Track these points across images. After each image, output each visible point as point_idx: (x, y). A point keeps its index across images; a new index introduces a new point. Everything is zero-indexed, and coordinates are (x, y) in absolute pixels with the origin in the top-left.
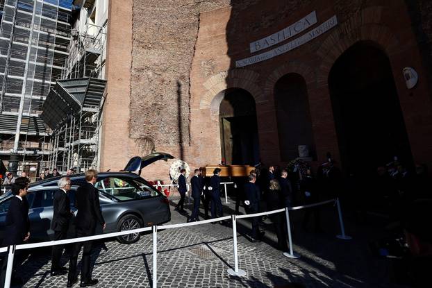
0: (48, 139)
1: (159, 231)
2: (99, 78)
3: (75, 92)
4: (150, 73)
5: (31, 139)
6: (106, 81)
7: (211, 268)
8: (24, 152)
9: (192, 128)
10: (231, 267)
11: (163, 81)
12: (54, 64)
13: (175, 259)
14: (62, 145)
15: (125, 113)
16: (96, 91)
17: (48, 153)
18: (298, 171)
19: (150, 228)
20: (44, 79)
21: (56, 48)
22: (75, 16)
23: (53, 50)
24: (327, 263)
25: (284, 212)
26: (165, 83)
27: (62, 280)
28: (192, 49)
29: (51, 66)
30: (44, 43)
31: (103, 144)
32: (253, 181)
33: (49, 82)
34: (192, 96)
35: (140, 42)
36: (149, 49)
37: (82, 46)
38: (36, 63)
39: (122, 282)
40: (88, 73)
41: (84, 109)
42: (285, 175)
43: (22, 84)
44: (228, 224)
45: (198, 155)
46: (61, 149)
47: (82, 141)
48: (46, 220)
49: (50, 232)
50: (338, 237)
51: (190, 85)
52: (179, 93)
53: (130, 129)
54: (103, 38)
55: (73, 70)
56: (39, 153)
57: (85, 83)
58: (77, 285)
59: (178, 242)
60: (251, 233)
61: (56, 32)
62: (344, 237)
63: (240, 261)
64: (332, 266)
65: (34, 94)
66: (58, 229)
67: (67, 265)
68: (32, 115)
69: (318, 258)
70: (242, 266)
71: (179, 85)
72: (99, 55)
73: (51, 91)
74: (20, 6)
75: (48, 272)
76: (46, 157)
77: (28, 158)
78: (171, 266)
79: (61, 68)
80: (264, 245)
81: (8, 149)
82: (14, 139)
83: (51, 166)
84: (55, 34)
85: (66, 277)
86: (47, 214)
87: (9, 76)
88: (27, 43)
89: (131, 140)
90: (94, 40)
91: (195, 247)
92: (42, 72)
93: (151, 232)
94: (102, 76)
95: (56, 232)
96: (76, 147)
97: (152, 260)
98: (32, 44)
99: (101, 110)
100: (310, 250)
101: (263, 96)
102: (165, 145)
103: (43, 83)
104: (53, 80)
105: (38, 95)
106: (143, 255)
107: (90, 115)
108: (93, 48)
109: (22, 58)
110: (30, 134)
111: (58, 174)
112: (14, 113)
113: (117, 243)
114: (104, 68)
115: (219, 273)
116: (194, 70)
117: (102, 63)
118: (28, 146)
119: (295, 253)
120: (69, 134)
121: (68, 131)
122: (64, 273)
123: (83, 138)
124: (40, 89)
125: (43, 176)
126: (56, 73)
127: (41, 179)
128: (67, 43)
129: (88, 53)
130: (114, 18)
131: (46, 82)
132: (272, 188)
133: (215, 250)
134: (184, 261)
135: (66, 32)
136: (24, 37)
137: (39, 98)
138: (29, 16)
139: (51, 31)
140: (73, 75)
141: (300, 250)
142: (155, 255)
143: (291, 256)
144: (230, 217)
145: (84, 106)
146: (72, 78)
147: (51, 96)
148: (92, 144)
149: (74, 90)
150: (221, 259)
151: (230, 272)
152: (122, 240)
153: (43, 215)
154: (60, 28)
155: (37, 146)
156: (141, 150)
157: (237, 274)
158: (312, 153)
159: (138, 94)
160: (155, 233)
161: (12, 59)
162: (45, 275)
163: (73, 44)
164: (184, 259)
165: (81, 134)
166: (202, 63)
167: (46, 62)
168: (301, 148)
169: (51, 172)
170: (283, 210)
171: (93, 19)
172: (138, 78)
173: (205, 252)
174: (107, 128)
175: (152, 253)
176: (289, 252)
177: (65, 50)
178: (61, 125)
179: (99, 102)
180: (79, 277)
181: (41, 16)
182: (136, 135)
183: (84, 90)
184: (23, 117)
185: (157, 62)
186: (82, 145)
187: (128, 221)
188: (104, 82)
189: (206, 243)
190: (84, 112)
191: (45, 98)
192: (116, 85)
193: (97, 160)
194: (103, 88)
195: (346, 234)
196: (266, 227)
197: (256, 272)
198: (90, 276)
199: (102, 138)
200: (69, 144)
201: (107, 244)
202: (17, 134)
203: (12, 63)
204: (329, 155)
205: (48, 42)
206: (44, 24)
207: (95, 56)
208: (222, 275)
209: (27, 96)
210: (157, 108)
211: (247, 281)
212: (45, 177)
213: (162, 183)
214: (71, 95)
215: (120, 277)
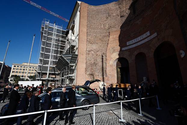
0: (58, 74)
1: (95, 106)
4: (93, 52)
5: (53, 74)
7: (113, 119)
8: (50, 79)
9: (107, 71)
10: (120, 119)
11: (97, 55)
12: (60, 49)
13: (101, 115)
14: (63, 76)
15: (84, 66)
16: (75, 58)
17: (58, 79)
18: (143, 86)
19: (92, 105)
20: (57, 54)
21: (61, 44)
22: (67, 33)
23: (60, 44)
24: (153, 118)
25: (138, 100)
27: (63, 122)
28: (107, 44)
29: (59, 50)
30: (57, 42)
31: (77, 76)
32: (128, 89)
33: (59, 55)
34: (107, 60)
35: (89, 42)
36: (92, 44)
37: (70, 43)
38: (54, 49)
39: (83, 123)
40: (72, 52)
41: (70, 64)
42: (140, 87)
43: (50, 56)
44: (119, 103)
45: (109, 80)
46: (62, 78)
47: (70, 75)
48: (58, 102)
49: (59, 106)
50: (157, 108)
51: (106, 56)
52: (102, 59)
53: (86, 71)
54: (77, 41)
55: (67, 51)
56: (55, 79)
57: (71, 55)
58: (68, 124)
59: (102, 110)
60: (127, 107)
61: (61, 38)
62: (159, 109)
63: (123, 116)
64: (155, 119)
65: (53, 59)
66: (62, 105)
67: (65, 117)
68: (53, 66)
69: (150, 116)
70: (124, 118)
71: (103, 56)
72: (76, 46)
73: (59, 58)
74: (49, 29)
75: (58, 119)
76: (57, 81)
77: (51, 81)
78: (100, 118)
79: (63, 50)
80: (131, 111)
81: (45, 78)
82: (47, 74)
83: (59, 84)
84: (61, 39)
85: (64, 121)
86: (58, 100)
87: (45, 53)
88: (51, 42)
89: (86, 75)
90: (74, 41)
91: (108, 111)
92: (56, 52)
93: (93, 106)
94: (76, 53)
95: (61, 106)
96: (68, 77)
97: (93, 116)
98: (53, 42)
99: (76, 65)
100: (148, 113)
101: (131, 60)
102: (98, 77)
103: (57, 56)
104: (60, 55)
105: (55, 59)
106: (90, 114)
107: (72, 66)
108: (73, 44)
109: (50, 47)
110: (52, 73)
111: (62, 86)
112: (47, 66)
113: (81, 110)
114: (77, 50)
115: (116, 120)
116: (108, 51)
117: (77, 49)
118: (51, 77)
119: (142, 114)
121: (65, 72)
122: (64, 120)
123: (70, 74)
124: (56, 57)
125: (56, 87)
126: (61, 52)
127: (56, 88)
128: (65, 42)
129: (72, 45)
130: (81, 34)
131: (58, 55)
132: (135, 92)
133: (115, 112)
134: (104, 116)
135: (65, 38)
136: (50, 40)
137: (55, 60)
138: (52, 33)
139: (59, 38)
140: (67, 53)
141: (144, 113)
142: (94, 114)
143: (141, 115)
144: (120, 101)
145: (70, 63)
146: (67, 54)
147: (59, 60)
148: (73, 76)
149: (67, 58)
150: (117, 116)
151: (120, 120)
152: (83, 109)
153: (56, 100)
154: (63, 37)
155: (55, 77)
156: (89, 78)
157: (122, 121)
158: (148, 80)
159: (89, 59)
160: (94, 107)
161: (46, 47)
162: (57, 120)
163: (67, 42)
164: (104, 115)
165: (69, 73)
166: (111, 49)
167: (58, 48)
168: (144, 78)
169: (59, 86)
170: (138, 99)
171: (74, 34)
172: (89, 54)
173: (111, 113)
174: (78, 71)
176: (140, 114)
177: (64, 44)
178: (63, 70)
179: (76, 62)
180: (69, 121)
181: (56, 33)
182: (88, 73)
183: (70, 58)
184: (50, 67)
185: (95, 48)
186: (70, 76)
187: (85, 102)
188: (77, 55)
189: (112, 110)
191: (57, 61)
192: (81, 56)
193: (75, 82)
194: (77, 57)
195: (160, 108)
196: (133, 105)
197: (129, 120)
198: (72, 121)
199: (76, 74)
200: (65, 76)
201: (78, 110)
202: (48, 72)
203: (46, 49)
204: (154, 80)
205: (58, 41)
206: (57, 35)
207: (74, 46)
208: (117, 121)
209: (52, 60)
210: (95, 64)
211: (126, 123)
212: (57, 87)
213: (97, 89)
214: (66, 60)
215: (82, 121)
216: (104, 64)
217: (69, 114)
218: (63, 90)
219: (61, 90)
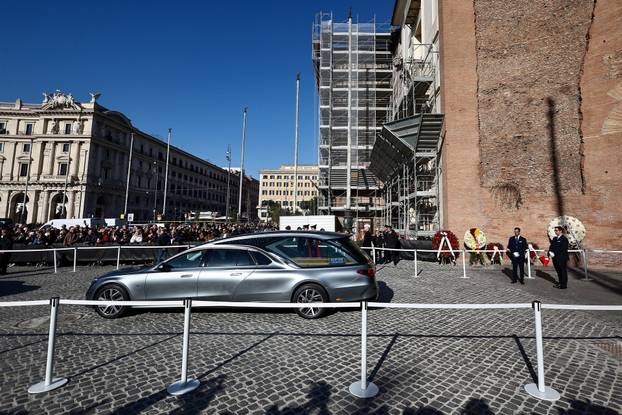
0: (379, 193)
2: (433, 113)
3: (405, 135)
4: (508, 93)
5: (363, 193)
6: (442, 116)
8: (356, 208)
9: (586, 167)
11: (530, 101)
12: (378, 106)
14: (395, 199)
15: (474, 154)
16: (432, 129)
17: (380, 208)
20: (367, 125)
21: (378, 86)
22: (396, 38)
23: (374, 89)
26: (534, 102)
28: (583, 39)
29: (374, 108)
30: (364, 83)
31: (445, 196)
33: (373, 128)
34: (585, 117)
35: (487, 51)
36: (504, 57)
37: (409, 76)
38: (358, 108)
40: (419, 109)
41: (418, 155)
43: (346, 134)
46: (395, 204)
47: (419, 193)
51: (580, 99)
53: (480, 175)
54: (435, 58)
55: (401, 108)
56: (371, 208)
57: (417, 121)
61: (375, 66)
65: (359, 144)
68: (361, 167)
72: (431, 82)
73: (378, 138)
74: (335, 46)
76: (379, 213)
77: (362, 214)
79: (386, 109)
81: (341, 205)
82: (345, 195)
84: (374, 69)
87: (333, 128)
88: (347, 86)
89: (483, 189)
90: (422, 64)
92: (365, 118)
94: (437, 110)
96: (412, 200)
98: (352, 87)
99: (439, 154)
102: (538, 194)
103: (367, 131)
104: (378, 125)
105: (363, 144)
107: (426, 161)
108: (421, 76)
109: (344, 106)
110: (360, 188)
112: (343, 168)
114: (438, 99)
116: (589, 72)
117: (436, 92)
118: (359, 202)
120: (402, 187)
121: (401, 182)
123: (419, 189)
124: (365, 137)
126: (381, 116)
128: (389, 76)
129: (416, 82)
130: (448, 26)
131: (370, 128)
135: (387, 63)
136: (342, 81)
137: (364, 147)
138: (345, 54)
139: (369, 66)
140: (401, 116)
145: (417, 151)
146: (400, 118)
147: (377, 145)
148: (432, 197)
149: (404, 133)
154: (380, 60)
155: (368, 201)
156: (499, 202)
159: (490, 126)
161: (334, 109)
163: (396, 76)
165: (416, 184)
166: (606, 58)
167: (367, 105)
171: (419, 37)
172: (490, 103)
174: (448, 176)
177: (388, 86)
178: (392, 177)
179: (436, 143)
181: (357, 52)
182: (491, 182)
183: (415, 131)
184: (352, 171)
185: (517, 74)
186: (419, 198)
188: (440, 117)
190: (418, 158)
191: (371, 147)
192: (458, 118)
193: (439, 215)
194: (440, 125)
199: (444, 188)
200: (404, 198)
202: (348, 188)
203: (335, 113)
205: (367, 80)
206: (363, 60)
207: (425, 85)
209: (354, 147)
210: (523, 142)
213: (535, 247)
214: (401, 140)
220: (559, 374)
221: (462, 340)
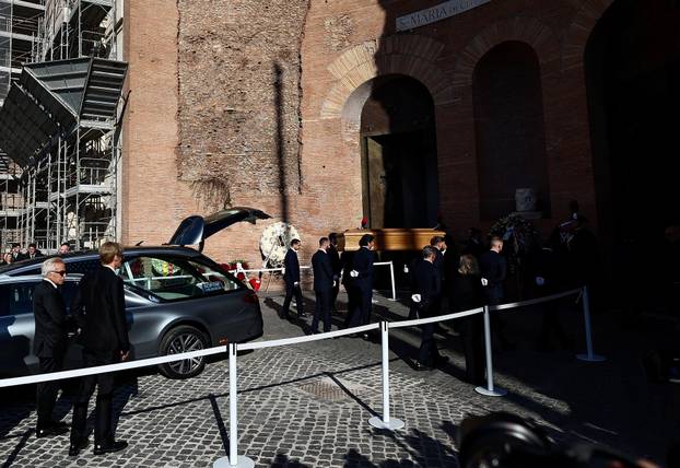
0: (13, 186)
1: (240, 353)
2: (111, 58)
3: (63, 89)
4: (218, 47)
6: (126, 65)
7: (339, 417)
9: (304, 158)
10: (375, 414)
11: (245, 62)
12: (15, 30)
13: (272, 402)
14: (42, 197)
15: (169, 131)
16: (107, 86)
17: (15, 213)
18: (511, 238)
19: (223, 349)
23: (11, 1)
24: (555, 404)
25: (481, 314)
26: (250, 66)
27: (59, 443)
29: (9, 34)
31: (125, 194)
32: (429, 260)
33: (8, 69)
34: (304, 95)
39: (171, 445)
40: (88, 48)
41: (84, 123)
44: (375, 336)
45: (317, 212)
46: (40, 205)
47: (84, 188)
48: (22, 339)
49: (30, 360)
50: (579, 357)
51: (301, 70)
52: (278, 86)
53: (178, 162)
55: (57, 42)
57: (83, 69)
58: (88, 451)
59: (276, 374)
62: (590, 357)
63: (395, 403)
64: (562, 407)
66: (47, 353)
67: (68, 418)
69: (538, 395)
70: (396, 412)
71: (278, 71)
72: (109, 8)
73: (13, 87)
75: (31, 432)
76: (12, 222)
78: (264, 415)
79: (31, 38)
80: (439, 375)
83: (25, 239)
85: (66, 438)
86: (23, 328)
89: (181, 184)
91: (309, 381)
93: (225, 356)
94: (117, 54)
95: (42, 359)
96: (71, 200)
97: (228, 406)
99: (119, 125)
100: (526, 381)
101: (450, 91)
102: (250, 193)
104: (15, 65)
106: (212, 398)
107: (97, 135)
111: (38, 253)
113: (161, 378)
114: (120, 37)
115: (354, 425)
116: (310, 38)
117: (117, 26)
119: (497, 387)
120: (55, 175)
121: (54, 168)
122: (63, 432)
123: (85, 181)
125: (8, 258)
126: (21, 50)
127: (5, 263)
129: (85, 4)
131: (2, 69)
132: (462, 270)
133: (347, 385)
134: (289, 406)
140: (57, 54)
141: (507, 383)
142: (234, 398)
143: (490, 392)
144: (376, 325)
145: (82, 118)
146: (55, 59)
147: (13, 97)
148: (104, 195)
149: (61, 85)
150: (359, 401)
151: (375, 422)
152: (169, 371)
153: (14, 330)
156: (202, 203)
157: (388, 426)
158: (542, 205)
159: (193, 90)
160: (233, 358)
162: (26, 436)
164: (288, 403)
165: (79, 174)
166: (327, 23)
168: (522, 195)
169: (24, 251)
170: (480, 310)
172: (194, 58)
173: (329, 390)
174: (132, 163)
175: (228, 394)
176: (485, 386)
178: (38, 158)
179: (114, 108)
180: (92, 438)
182: (193, 174)
183: (80, 83)
185: (231, 21)
186: (83, 195)
187: (181, 337)
188: (121, 67)
189: (330, 375)
190: (84, 130)
191: (1, 104)
192: (149, 72)
193: (115, 224)
194: (121, 80)
195: (595, 352)
196: (450, 344)
197: (423, 421)
198: (112, 436)
199: (124, 182)
200: (57, 195)
201: (141, 380)
204: (574, 206)
207: (101, 12)
208: (360, 428)
210: (234, 119)
211: (406, 438)
212: (13, 260)
213: (245, 266)
214: (57, 96)
215: (169, 436)
216: (290, 120)
217: (93, 404)
218: (51, 271)
219: (38, 271)
220: (256, 435)
221: (135, 416)
